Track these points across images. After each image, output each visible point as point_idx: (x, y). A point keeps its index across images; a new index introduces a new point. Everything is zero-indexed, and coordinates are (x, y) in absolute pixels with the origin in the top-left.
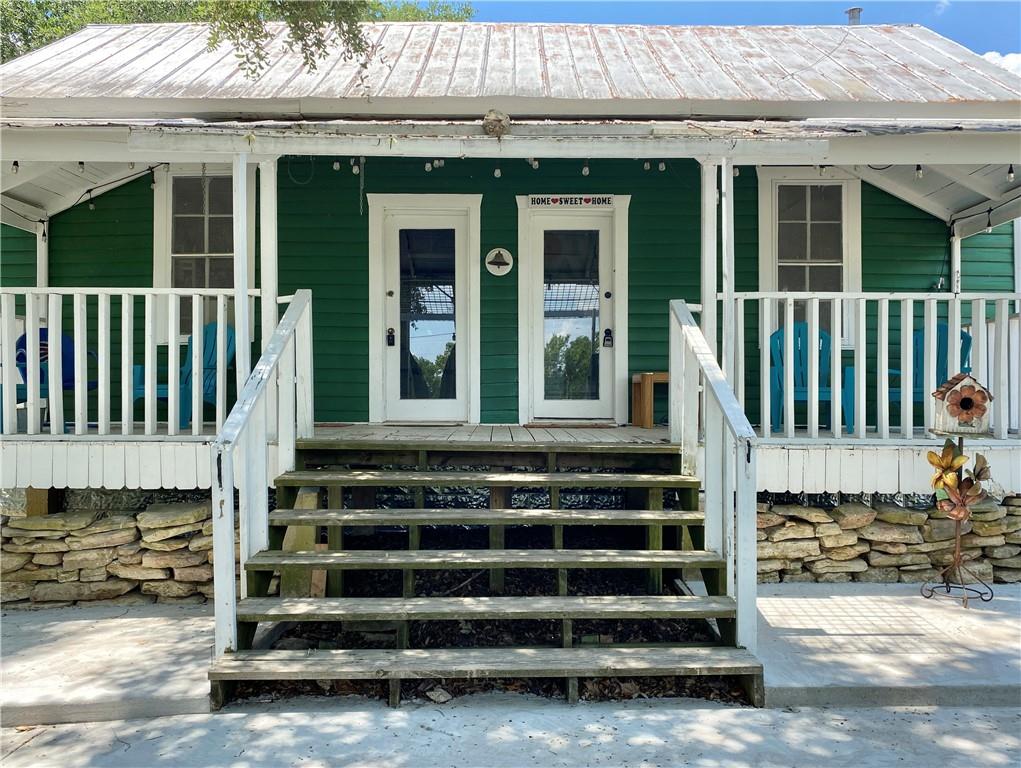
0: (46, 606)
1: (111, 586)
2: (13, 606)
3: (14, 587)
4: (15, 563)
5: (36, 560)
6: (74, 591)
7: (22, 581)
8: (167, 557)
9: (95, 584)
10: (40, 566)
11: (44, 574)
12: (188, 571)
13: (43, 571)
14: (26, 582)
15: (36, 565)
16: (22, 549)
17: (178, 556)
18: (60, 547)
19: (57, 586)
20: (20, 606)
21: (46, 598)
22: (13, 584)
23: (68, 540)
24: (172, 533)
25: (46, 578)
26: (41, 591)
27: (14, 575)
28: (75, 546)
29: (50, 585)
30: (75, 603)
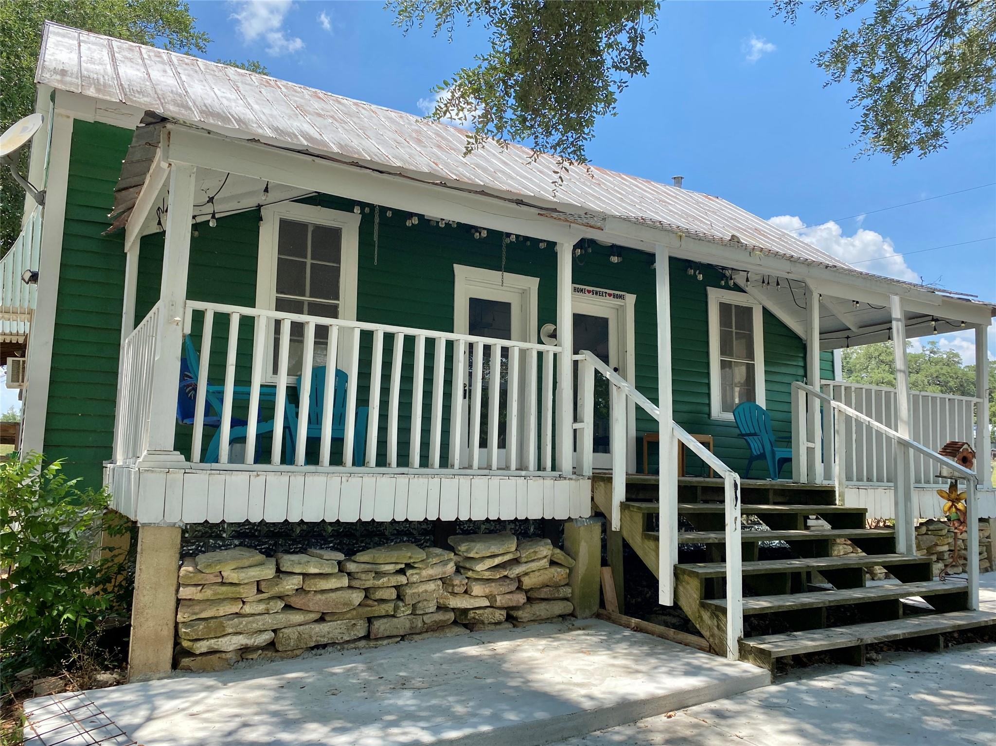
0: (385, 642)
1: (440, 617)
2: (353, 645)
3: (354, 625)
5: (379, 595)
6: (408, 625)
7: (363, 619)
8: (493, 584)
9: (428, 616)
10: (383, 601)
11: (383, 609)
12: (508, 596)
13: (383, 606)
14: (367, 619)
15: (377, 601)
17: (501, 583)
18: (400, 580)
19: (395, 619)
20: (359, 644)
21: (385, 634)
22: (353, 622)
23: (409, 572)
24: (497, 561)
25: (384, 613)
26: (380, 627)
27: (354, 612)
28: (415, 578)
29: (388, 620)
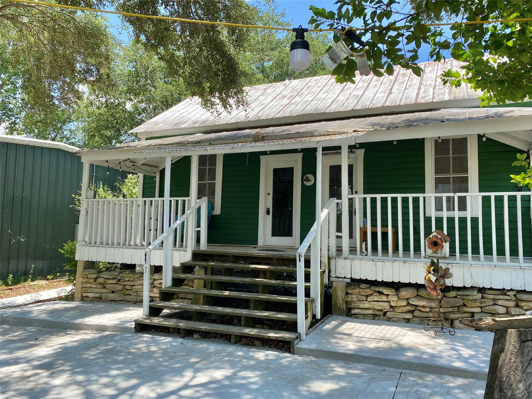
0: (128, 303)
2: (119, 302)
3: (120, 296)
4: (120, 288)
5: (126, 287)
6: (135, 299)
7: (122, 294)
9: (141, 297)
10: (127, 290)
11: (128, 292)
13: (128, 291)
14: (123, 294)
15: (126, 289)
16: (122, 283)
18: (132, 284)
20: (121, 302)
21: (128, 300)
23: (134, 281)
25: (128, 294)
26: (127, 298)
27: (120, 292)
28: (136, 284)
29: (129, 296)
30: (136, 303)
